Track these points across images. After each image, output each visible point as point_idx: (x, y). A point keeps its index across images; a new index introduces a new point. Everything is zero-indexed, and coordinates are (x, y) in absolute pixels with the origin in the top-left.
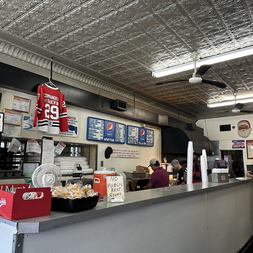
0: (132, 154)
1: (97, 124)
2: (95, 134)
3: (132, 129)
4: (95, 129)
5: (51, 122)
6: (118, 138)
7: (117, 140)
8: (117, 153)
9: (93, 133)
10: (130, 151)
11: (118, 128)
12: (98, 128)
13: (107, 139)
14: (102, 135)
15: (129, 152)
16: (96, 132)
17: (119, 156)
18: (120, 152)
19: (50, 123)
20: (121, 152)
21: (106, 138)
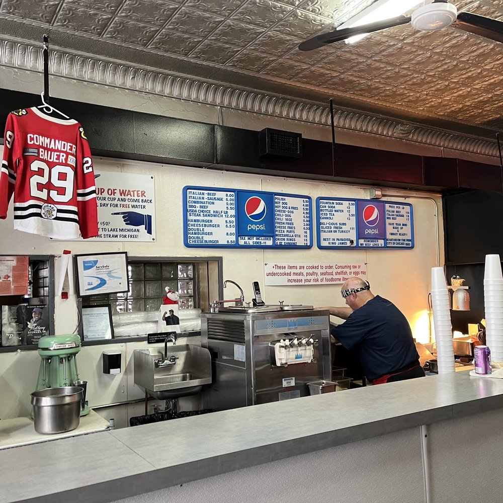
0: (337, 273)
1: (213, 203)
2: (207, 230)
3: (334, 207)
4: (209, 215)
5: (53, 208)
6: (287, 235)
7: (283, 242)
8: (288, 274)
9: (201, 228)
10: (331, 267)
11: (283, 207)
12: (216, 214)
13: (249, 239)
14: (233, 230)
15: (329, 271)
16: (210, 226)
17: (294, 283)
18: (298, 271)
19: (49, 212)
20: (302, 270)
21: (246, 238)
